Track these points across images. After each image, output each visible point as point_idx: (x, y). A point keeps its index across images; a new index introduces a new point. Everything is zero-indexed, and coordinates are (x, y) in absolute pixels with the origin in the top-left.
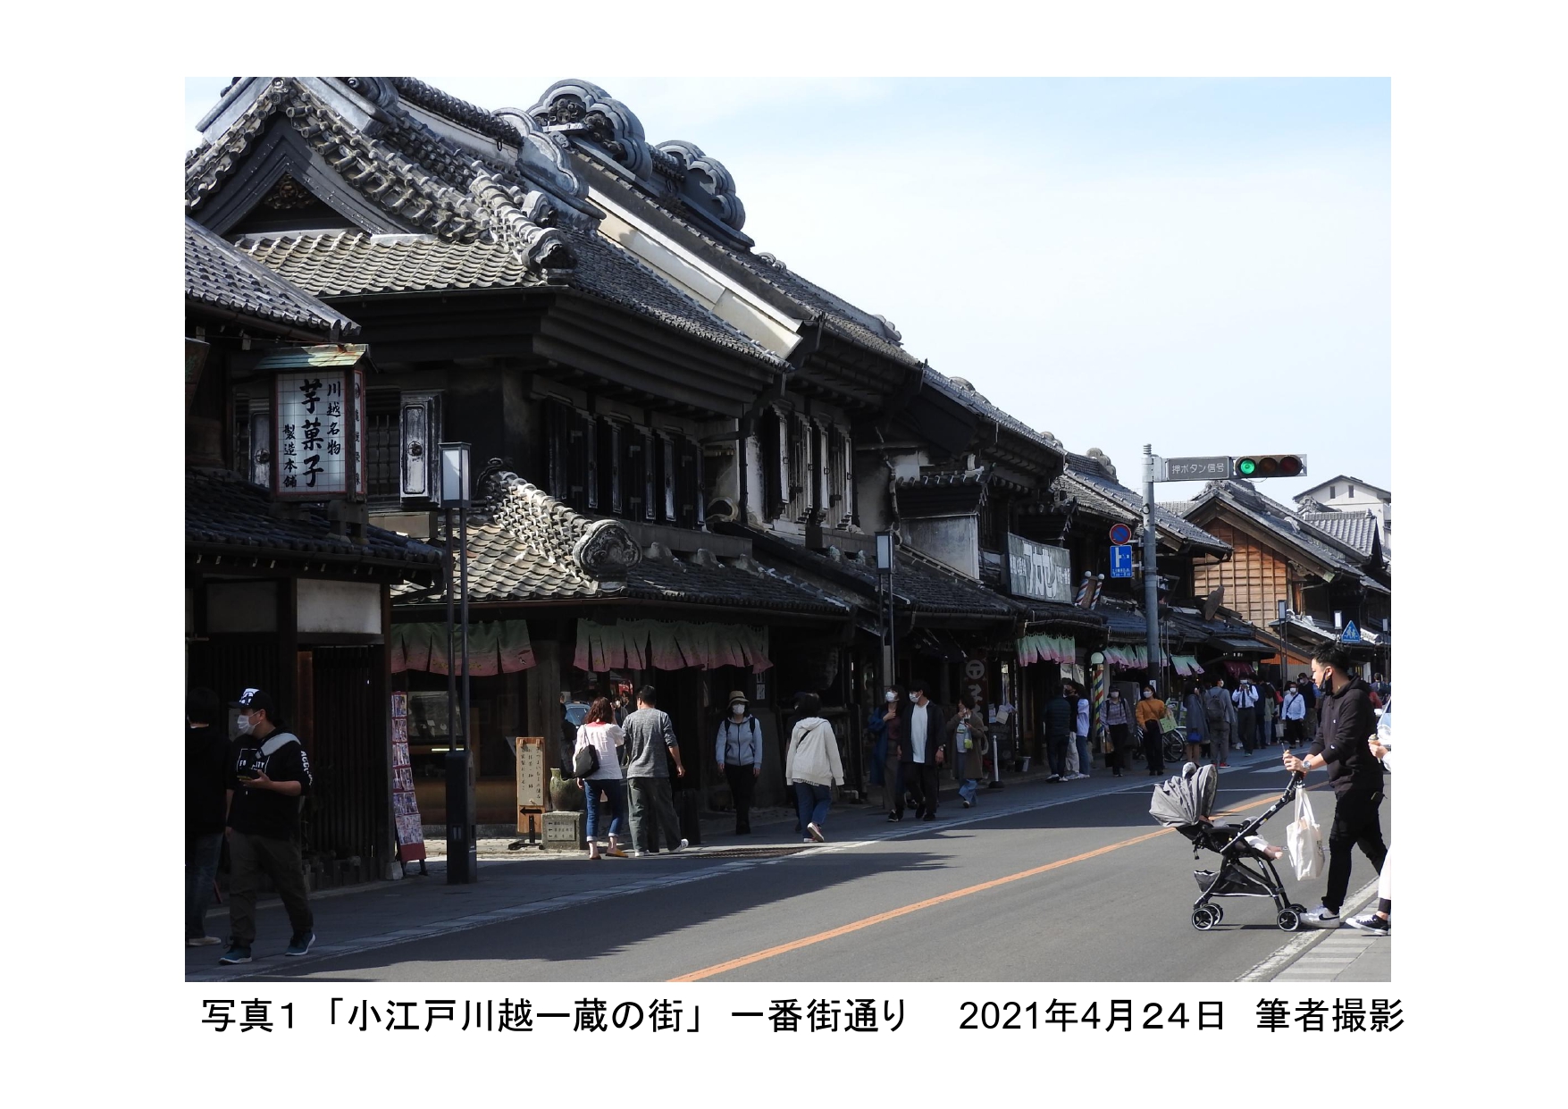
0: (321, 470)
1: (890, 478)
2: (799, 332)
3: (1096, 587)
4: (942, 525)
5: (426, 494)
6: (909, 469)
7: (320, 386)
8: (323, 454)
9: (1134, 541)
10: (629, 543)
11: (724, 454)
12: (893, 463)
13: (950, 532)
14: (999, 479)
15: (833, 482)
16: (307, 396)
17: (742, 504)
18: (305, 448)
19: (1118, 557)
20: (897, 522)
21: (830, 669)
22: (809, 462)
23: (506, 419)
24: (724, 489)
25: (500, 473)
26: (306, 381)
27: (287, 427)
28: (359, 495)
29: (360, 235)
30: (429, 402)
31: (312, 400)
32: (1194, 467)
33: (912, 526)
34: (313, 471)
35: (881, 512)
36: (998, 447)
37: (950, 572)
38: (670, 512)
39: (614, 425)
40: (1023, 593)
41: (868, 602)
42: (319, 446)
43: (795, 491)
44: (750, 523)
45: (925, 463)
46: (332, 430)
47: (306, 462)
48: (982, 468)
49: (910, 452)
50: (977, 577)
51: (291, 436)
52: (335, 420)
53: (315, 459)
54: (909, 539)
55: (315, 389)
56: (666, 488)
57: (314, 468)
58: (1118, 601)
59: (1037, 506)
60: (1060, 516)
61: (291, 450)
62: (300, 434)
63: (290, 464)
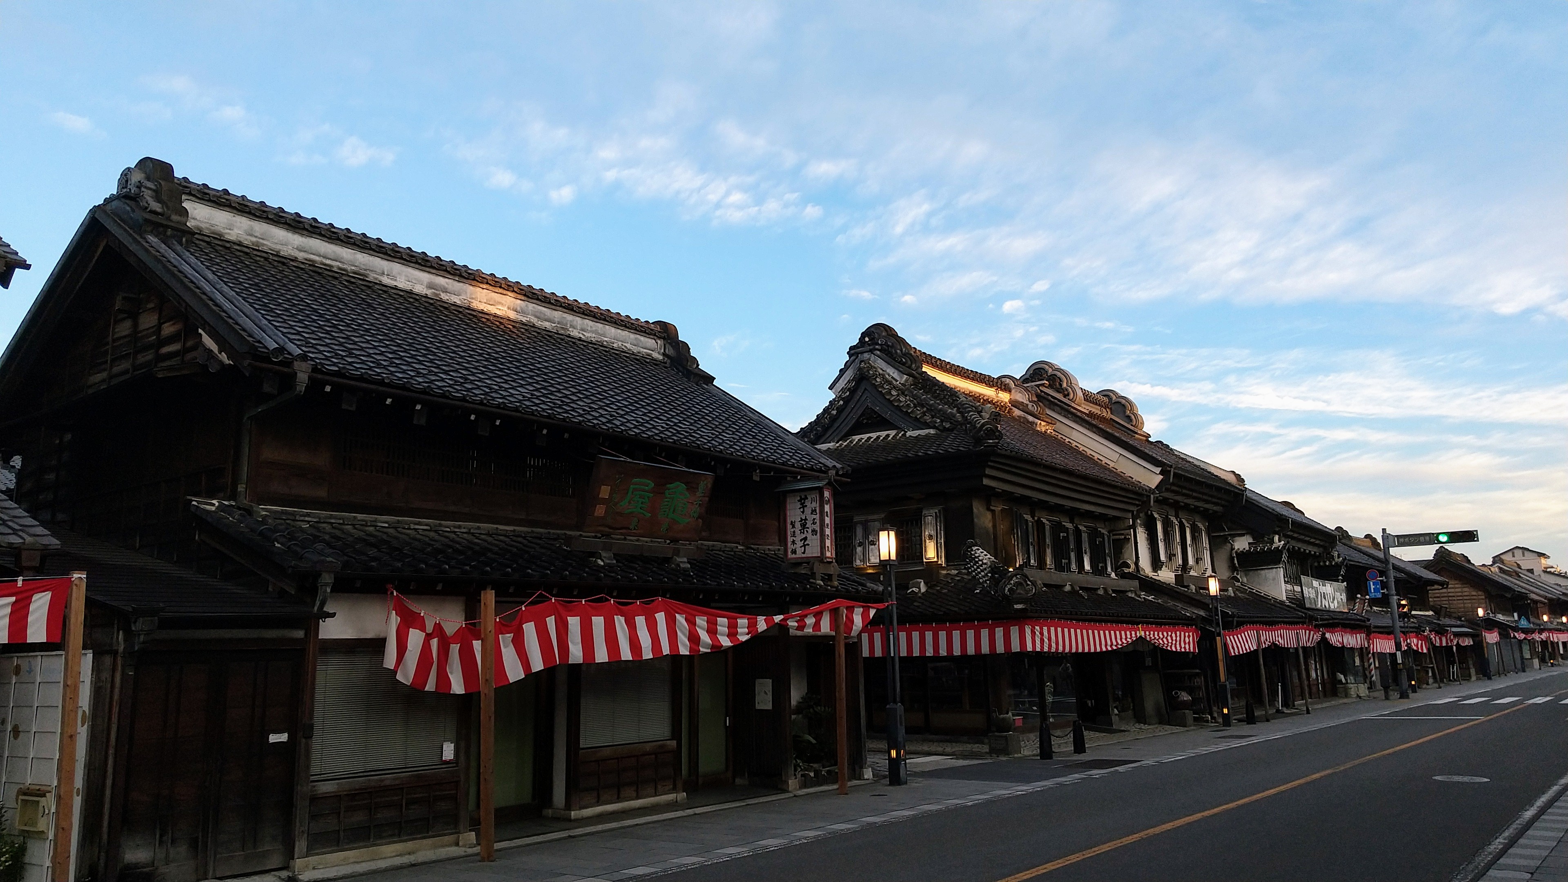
0: (808, 545)
1: (1232, 549)
2: (1161, 473)
3: (1365, 603)
4: (1263, 572)
5: (935, 560)
6: (1242, 544)
7: (807, 499)
8: (809, 536)
9: (1381, 579)
10: (1029, 583)
11: (1125, 538)
13: (1267, 576)
14: (1293, 547)
15: (1196, 551)
16: (801, 504)
17: (1137, 564)
18: (801, 533)
19: (1372, 587)
20: (1238, 571)
22: (1178, 541)
23: (975, 520)
24: (1126, 556)
25: (973, 548)
26: (801, 497)
27: (792, 522)
28: (829, 558)
29: (903, 433)
30: (936, 513)
31: (803, 506)
32: (1412, 539)
33: (1246, 573)
34: (804, 546)
35: (1229, 566)
36: (1291, 531)
37: (1269, 596)
38: (1087, 567)
39: (1047, 522)
40: (1314, 607)
41: (1208, 614)
42: (807, 531)
43: (1171, 556)
44: (1142, 573)
45: (1251, 541)
46: (813, 523)
47: (801, 540)
48: (1283, 542)
49: (1243, 535)
50: (1285, 599)
51: (793, 527)
52: (815, 517)
53: (805, 539)
54: (1245, 580)
55: (805, 500)
56: (1084, 554)
57: (805, 543)
58: (1384, 609)
59: (1325, 562)
60: (1338, 566)
61: (794, 535)
62: (798, 525)
63: (793, 542)
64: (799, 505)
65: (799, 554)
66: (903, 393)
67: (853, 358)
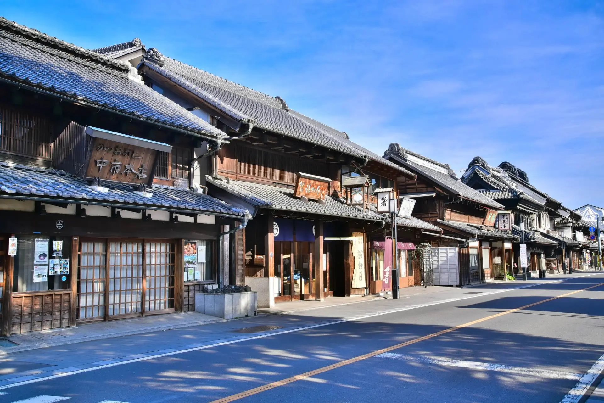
1: (555, 222)
4: (564, 229)
7: (505, 215)
11: (533, 219)
12: (556, 219)
17: (537, 227)
20: (556, 229)
21: (552, 253)
22: (544, 220)
24: (533, 225)
29: (488, 190)
33: (559, 229)
35: (553, 227)
37: (566, 237)
43: (543, 224)
44: (538, 230)
45: (561, 219)
46: (507, 221)
48: (571, 220)
49: (558, 217)
50: (571, 238)
53: (505, 225)
63: (501, 226)
64: (503, 217)
65: (503, 228)
66: (489, 179)
67: (471, 167)
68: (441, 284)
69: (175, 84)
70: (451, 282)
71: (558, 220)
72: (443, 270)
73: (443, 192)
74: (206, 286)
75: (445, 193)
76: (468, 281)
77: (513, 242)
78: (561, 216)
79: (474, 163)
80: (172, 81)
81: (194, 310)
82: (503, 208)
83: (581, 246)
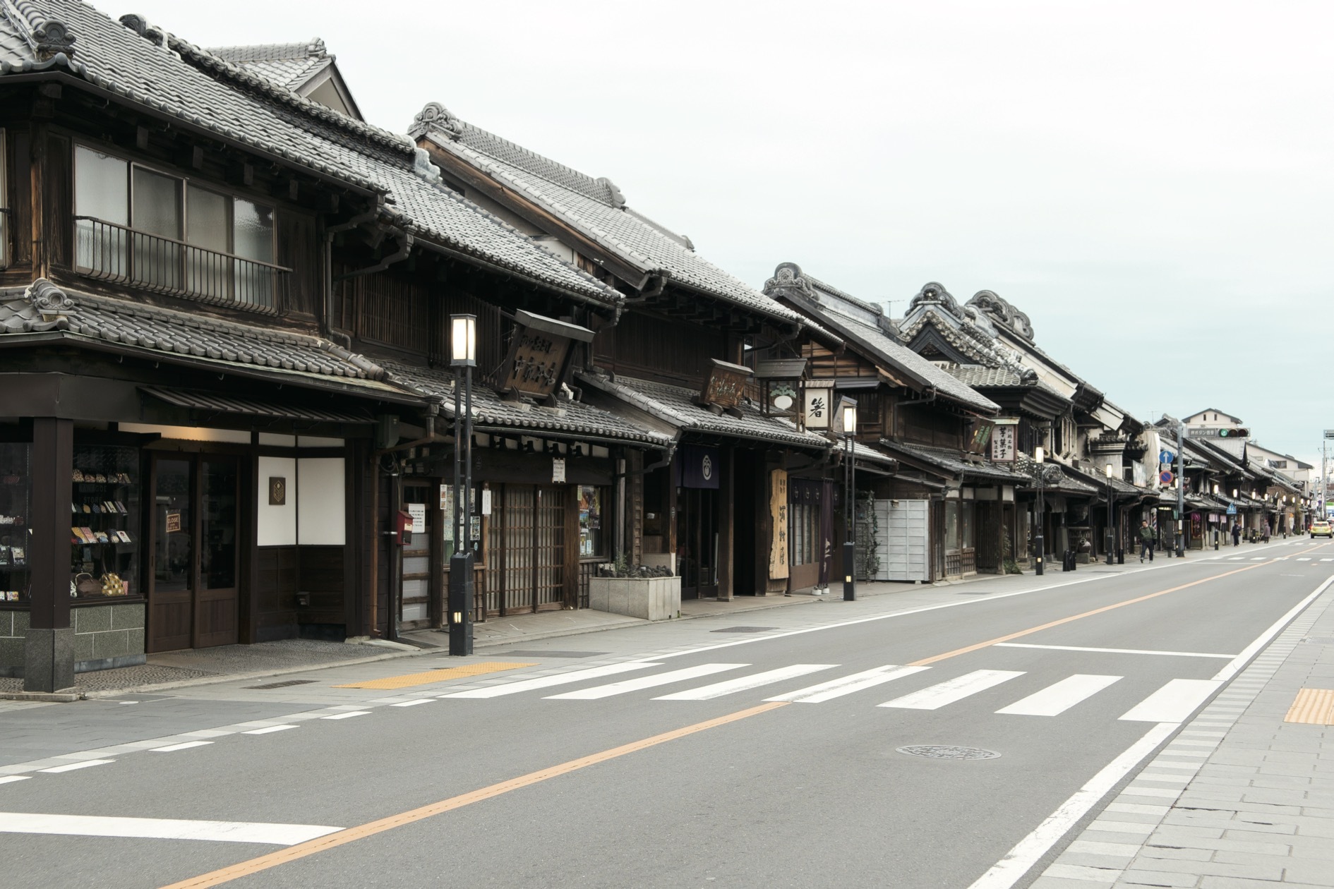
0: (1006, 453)
1: (1087, 438)
2: (1076, 388)
7: (1006, 430)
8: (1006, 449)
11: (1045, 433)
12: (1089, 432)
13: (1110, 462)
18: (1001, 447)
20: (1089, 455)
21: (1084, 513)
22: (1067, 434)
27: (995, 441)
29: (956, 364)
31: (1003, 433)
33: (1095, 458)
34: (1003, 454)
35: (1083, 451)
42: (1005, 446)
45: (1101, 432)
46: (1009, 442)
47: (1001, 451)
48: (1125, 435)
49: (1095, 428)
50: (1122, 479)
51: (996, 443)
52: (1010, 439)
53: (1004, 450)
54: (1094, 463)
55: (1002, 429)
61: (996, 447)
62: (999, 443)
63: (996, 452)
64: (1000, 432)
65: (1000, 457)
66: (959, 338)
67: (919, 307)
68: (890, 579)
69: (500, 186)
70: (911, 574)
71: (1095, 434)
72: (896, 548)
73: (896, 379)
74: (601, 566)
75: (899, 382)
76: (941, 574)
77: (1018, 487)
78: (1101, 425)
79: (926, 298)
80: (494, 179)
81: (588, 607)
82: (1000, 411)
83: (1143, 497)
